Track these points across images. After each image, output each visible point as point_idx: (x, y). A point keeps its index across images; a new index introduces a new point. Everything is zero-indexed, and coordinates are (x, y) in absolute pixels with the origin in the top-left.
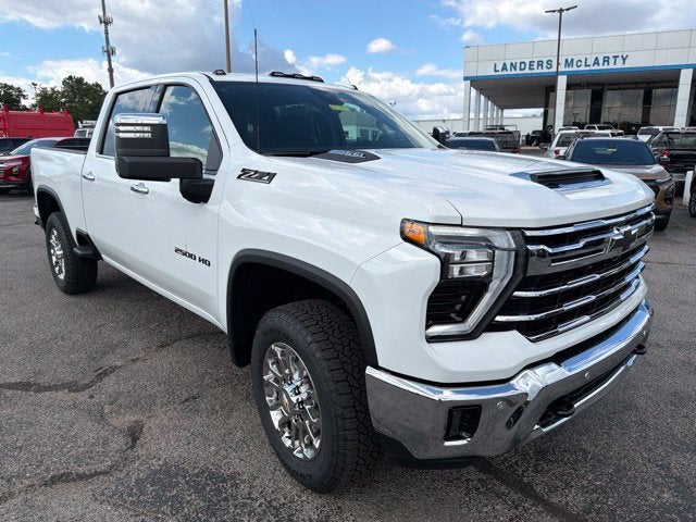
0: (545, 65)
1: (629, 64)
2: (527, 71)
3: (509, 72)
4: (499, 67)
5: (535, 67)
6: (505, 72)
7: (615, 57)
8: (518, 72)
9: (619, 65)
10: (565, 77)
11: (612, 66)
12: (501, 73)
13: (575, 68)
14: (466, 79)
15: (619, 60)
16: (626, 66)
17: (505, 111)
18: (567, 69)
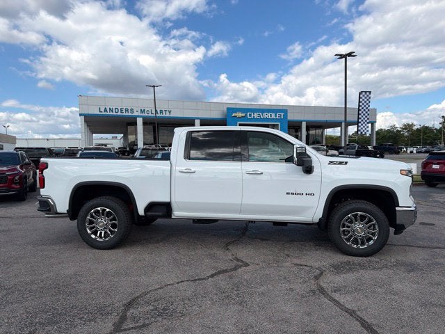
0: (129, 111)
1: (172, 115)
2: (119, 113)
3: (108, 113)
4: (102, 110)
5: (124, 111)
6: (106, 113)
7: (166, 111)
8: (114, 113)
9: (168, 115)
10: (141, 119)
11: (164, 115)
12: (103, 113)
13: (146, 114)
14: (81, 115)
15: (167, 112)
16: (171, 116)
17: (94, 135)
18: (142, 115)
